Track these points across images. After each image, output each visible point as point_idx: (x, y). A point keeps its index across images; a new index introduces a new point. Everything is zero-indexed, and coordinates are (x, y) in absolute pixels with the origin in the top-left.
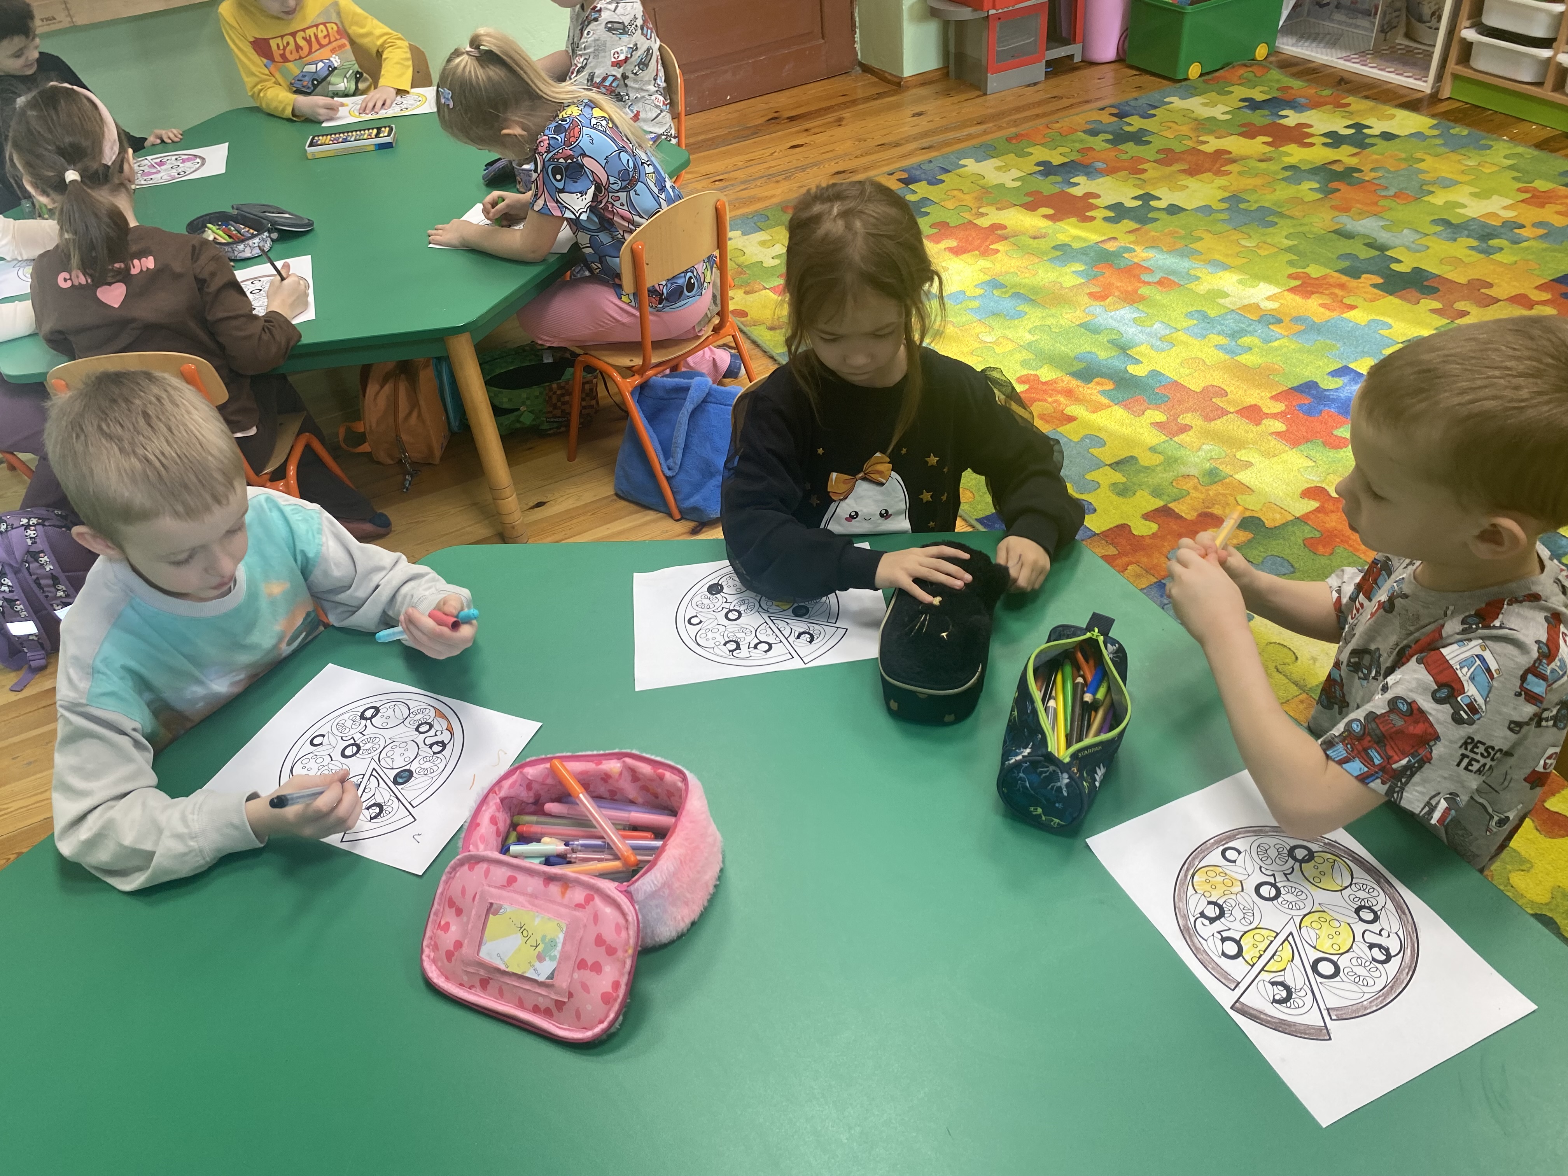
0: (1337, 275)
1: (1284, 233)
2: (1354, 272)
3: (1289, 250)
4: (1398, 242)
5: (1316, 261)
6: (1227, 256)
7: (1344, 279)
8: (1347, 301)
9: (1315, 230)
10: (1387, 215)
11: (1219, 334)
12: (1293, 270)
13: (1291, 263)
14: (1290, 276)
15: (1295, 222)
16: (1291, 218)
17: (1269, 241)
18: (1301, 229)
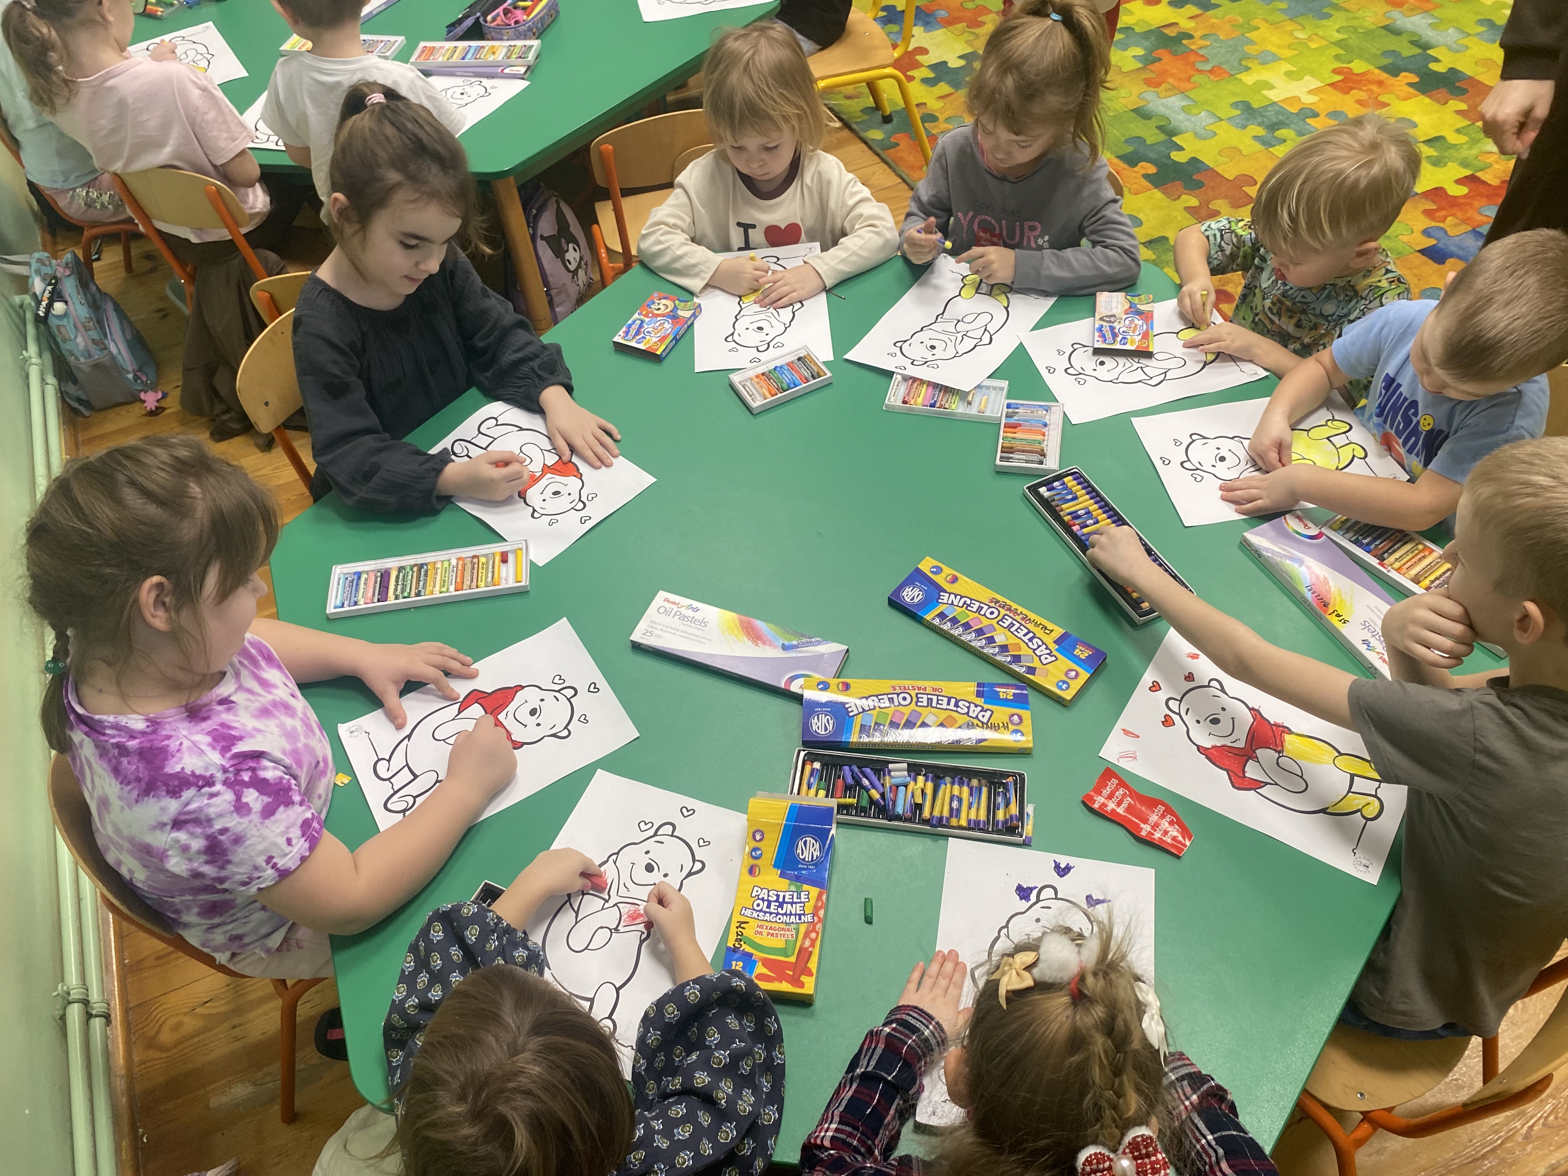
0: (1377, 71)
1: (1337, 27)
2: (1394, 70)
3: (1338, 43)
4: (1442, 40)
5: (1360, 57)
6: (1279, 47)
7: (1384, 76)
8: (1382, 98)
9: (1366, 24)
10: (1438, 12)
11: (1259, 125)
12: (1338, 65)
13: (1337, 57)
14: (1336, 71)
15: (1350, 15)
16: (1347, 10)
17: (1321, 33)
18: (1355, 23)
